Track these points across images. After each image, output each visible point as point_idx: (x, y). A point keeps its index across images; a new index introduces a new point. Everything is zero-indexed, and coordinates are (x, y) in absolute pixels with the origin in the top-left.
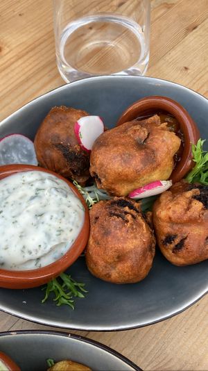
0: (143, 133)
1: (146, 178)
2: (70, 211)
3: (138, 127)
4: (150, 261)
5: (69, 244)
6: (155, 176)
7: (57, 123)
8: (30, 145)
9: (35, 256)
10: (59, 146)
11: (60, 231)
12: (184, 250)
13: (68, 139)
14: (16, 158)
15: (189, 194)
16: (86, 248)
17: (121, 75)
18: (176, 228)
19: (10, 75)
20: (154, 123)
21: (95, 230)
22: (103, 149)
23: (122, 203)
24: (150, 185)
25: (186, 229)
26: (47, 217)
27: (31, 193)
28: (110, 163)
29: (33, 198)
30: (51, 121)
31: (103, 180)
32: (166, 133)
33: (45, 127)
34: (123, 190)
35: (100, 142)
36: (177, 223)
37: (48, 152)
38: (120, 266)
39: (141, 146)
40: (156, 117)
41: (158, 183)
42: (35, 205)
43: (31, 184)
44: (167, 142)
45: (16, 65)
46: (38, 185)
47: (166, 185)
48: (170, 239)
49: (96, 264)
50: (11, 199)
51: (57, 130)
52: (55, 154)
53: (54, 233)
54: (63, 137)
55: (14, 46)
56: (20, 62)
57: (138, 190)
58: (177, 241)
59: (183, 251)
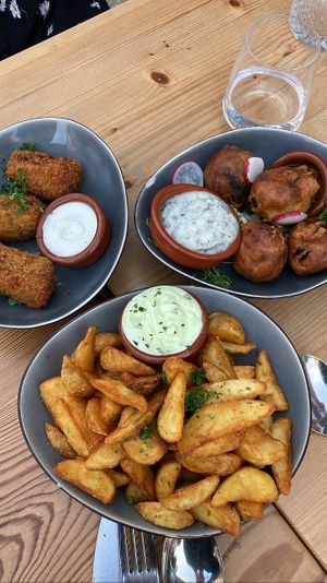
0: (294, 176)
1: (291, 208)
2: (230, 224)
3: (290, 171)
4: (282, 266)
5: (227, 245)
6: (298, 207)
7: (229, 159)
8: (199, 172)
9: (205, 247)
10: (227, 176)
11: (223, 235)
12: (307, 260)
13: (236, 171)
14: (188, 180)
15: (318, 223)
16: (238, 251)
17: (277, 128)
18: (305, 244)
19: (176, 107)
20: (302, 171)
21: (248, 239)
22: (264, 182)
23: (270, 224)
24: (293, 213)
25: (312, 246)
26: (215, 224)
27: (205, 206)
28: (268, 192)
29: (206, 210)
30: (225, 156)
31: (260, 205)
32: (310, 179)
33: (219, 160)
34: (272, 215)
35: (261, 177)
36: (306, 241)
37: (218, 179)
38: (261, 265)
39: (292, 184)
40: (305, 167)
41: (298, 213)
42: (207, 215)
43: (204, 200)
44: (310, 185)
45: (182, 98)
46: (209, 201)
47: (303, 216)
48: (299, 251)
49: (244, 261)
50: (190, 208)
51: (229, 164)
52: (223, 182)
53: (219, 236)
54: (233, 169)
55: (180, 79)
56: (186, 96)
57: (283, 216)
58: (304, 253)
59: (307, 262)
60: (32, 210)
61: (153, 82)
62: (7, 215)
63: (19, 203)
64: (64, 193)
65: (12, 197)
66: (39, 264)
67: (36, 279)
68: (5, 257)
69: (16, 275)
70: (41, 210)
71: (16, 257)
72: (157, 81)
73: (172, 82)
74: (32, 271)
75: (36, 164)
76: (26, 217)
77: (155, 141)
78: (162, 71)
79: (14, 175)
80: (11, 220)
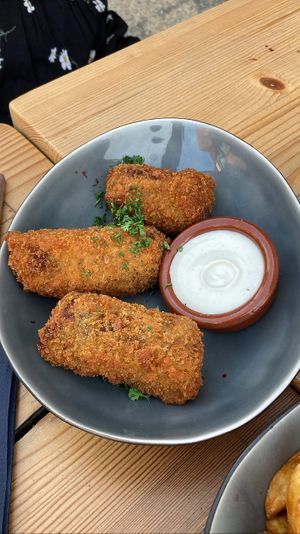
60: (155, 245)
61: (265, 88)
62: (121, 254)
63: (137, 236)
64: (198, 220)
65: (126, 227)
66: (184, 329)
67: (186, 354)
68: (129, 318)
69: (153, 348)
70: (167, 245)
71: (146, 318)
72: (269, 86)
73: (290, 88)
74: (178, 341)
75: (155, 178)
76: (147, 257)
77: (287, 156)
78: (273, 76)
79: (122, 197)
80: (126, 261)
